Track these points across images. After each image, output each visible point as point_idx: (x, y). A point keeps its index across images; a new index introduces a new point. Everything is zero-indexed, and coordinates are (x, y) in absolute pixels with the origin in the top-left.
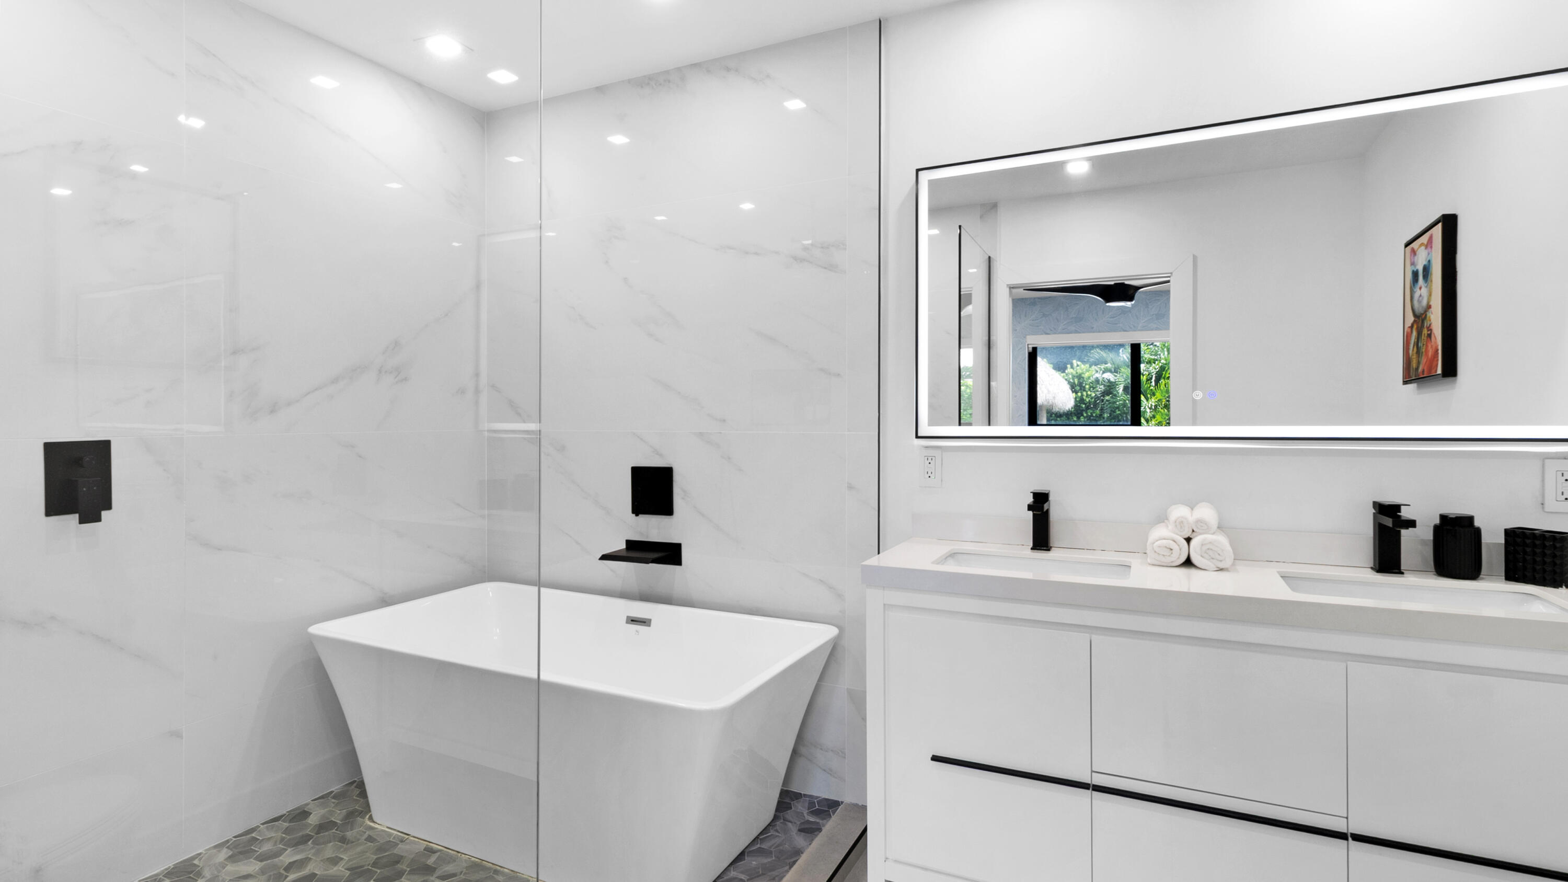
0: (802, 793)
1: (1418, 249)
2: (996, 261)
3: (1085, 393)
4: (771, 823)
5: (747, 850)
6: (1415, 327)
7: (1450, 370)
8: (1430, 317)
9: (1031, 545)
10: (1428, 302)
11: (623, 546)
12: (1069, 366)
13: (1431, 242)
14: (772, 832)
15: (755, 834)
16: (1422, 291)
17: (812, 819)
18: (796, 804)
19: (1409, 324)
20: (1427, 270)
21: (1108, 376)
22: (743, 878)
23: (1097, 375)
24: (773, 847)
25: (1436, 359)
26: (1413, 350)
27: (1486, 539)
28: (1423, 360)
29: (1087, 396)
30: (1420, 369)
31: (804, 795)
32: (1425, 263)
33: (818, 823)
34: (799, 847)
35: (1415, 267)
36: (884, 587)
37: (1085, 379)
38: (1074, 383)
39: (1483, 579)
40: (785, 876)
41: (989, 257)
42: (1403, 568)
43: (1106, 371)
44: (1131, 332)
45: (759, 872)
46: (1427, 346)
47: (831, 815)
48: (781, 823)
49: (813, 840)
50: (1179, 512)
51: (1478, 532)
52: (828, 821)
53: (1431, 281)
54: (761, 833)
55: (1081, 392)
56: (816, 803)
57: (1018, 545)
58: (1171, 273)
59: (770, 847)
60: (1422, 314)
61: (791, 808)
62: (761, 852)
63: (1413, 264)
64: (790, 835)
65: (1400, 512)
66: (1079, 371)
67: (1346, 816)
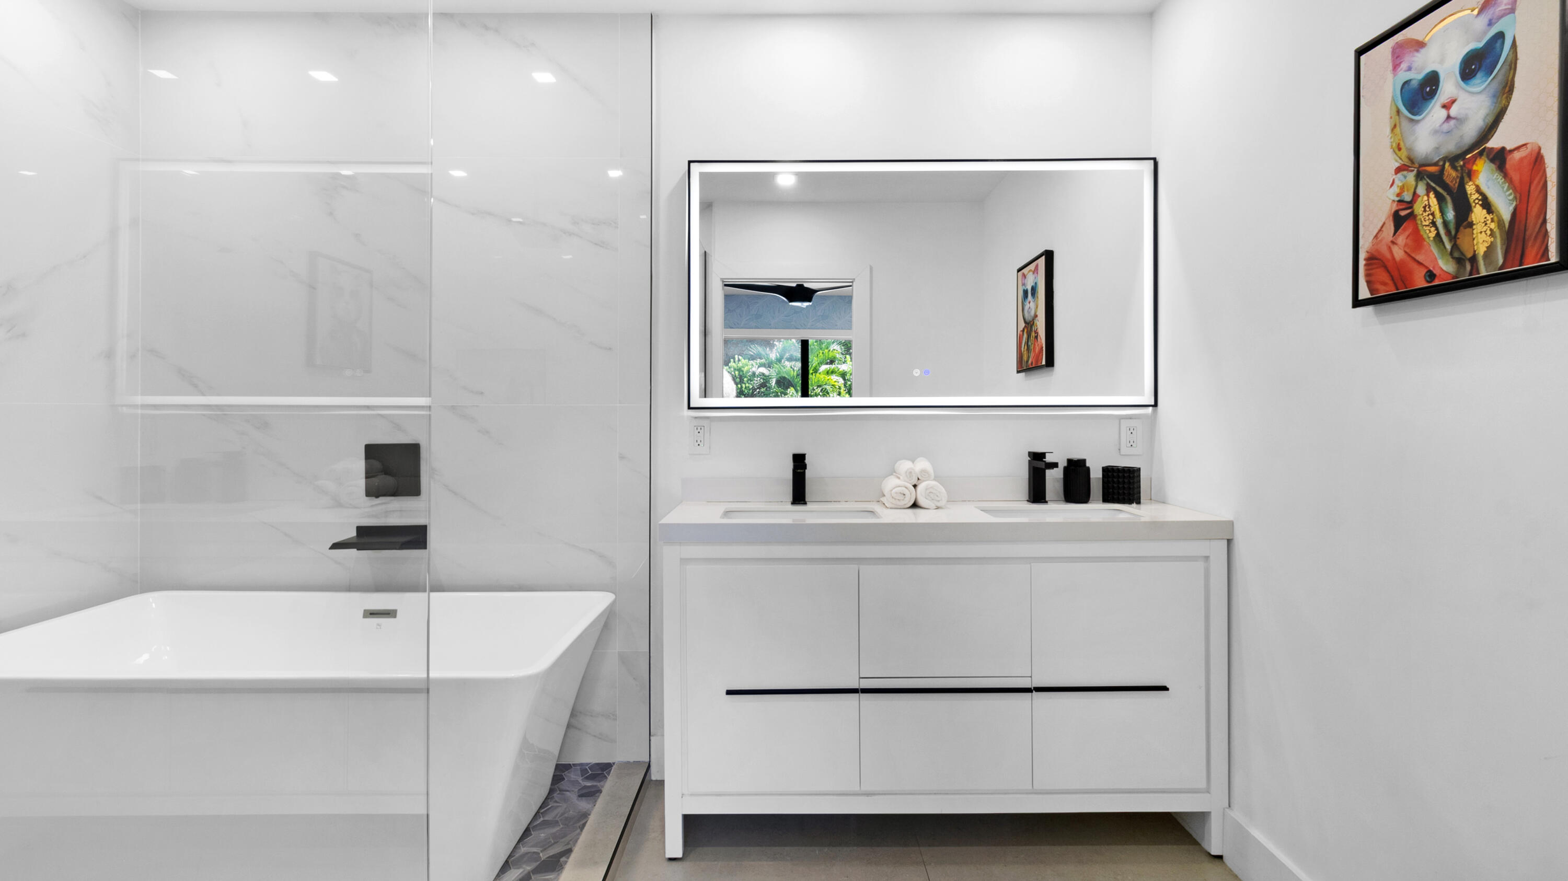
0: (571, 763)
1: (1027, 274)
2: (711, 256)
3: (744, 386)
4: (547, 796)
5: (531, 826)
6: (1026, 330)
7: (1050, 363)
8: (1036, 324)
9: (791, 499)
10: (1035, 313)
11: (353, 533)
12: (732, 360)
13: (1037, 270)
14: (551, 804)
15: (535, 809)
16: (1030, 305)
17: (589, 784)
18: (568, 774)
19: (1021, 328)
20: (1034, 289)
21: (763, 370)
22: (536, 851)
23: (754, 369)
24: (558, 817)
25: (1041, 354)
26: (1024, 348)
27: (1092, 475)
28: (1032, 355)
29: (746, 388)
30: (1030, 362)
31: (573, 764)
32: (1033, 284)
33: (595, 786)
34: (584, 810)
35: (1025, 287)
36: (680, 543)
37: (744, 372)
38: (735, 376)
39: (1091, 503)
40: (578, 838)
41: (705, 252)
42: (1047, 499)
43: (761, 365)
44: (802, 330)
45: (550, 842)
46: (1035, 345)
47: (605, 776)
48: (558, 794)
49: (596, 801)
50: (904, 466)
51: (1088, 469)
52: (605, 782)
53: (1038, 297)
54: (541, 808)
55: (741, 385)
56: (588, 769)
57: (778, 502)
58: (854, 279)
59: (555, 817)
60: (1031, 322)
61: (564, 779)
62: (546, 824)
63: (1024, 284)
64: (572, 802)
65: (1045, 458)
66: (740, 365)
67: (1030, 675)
